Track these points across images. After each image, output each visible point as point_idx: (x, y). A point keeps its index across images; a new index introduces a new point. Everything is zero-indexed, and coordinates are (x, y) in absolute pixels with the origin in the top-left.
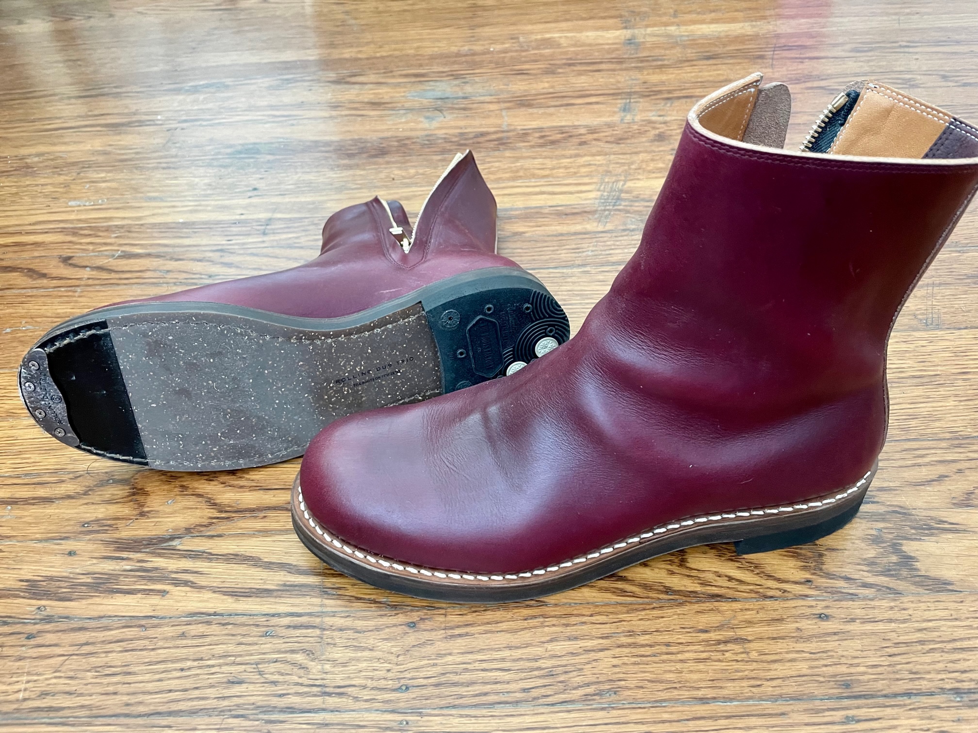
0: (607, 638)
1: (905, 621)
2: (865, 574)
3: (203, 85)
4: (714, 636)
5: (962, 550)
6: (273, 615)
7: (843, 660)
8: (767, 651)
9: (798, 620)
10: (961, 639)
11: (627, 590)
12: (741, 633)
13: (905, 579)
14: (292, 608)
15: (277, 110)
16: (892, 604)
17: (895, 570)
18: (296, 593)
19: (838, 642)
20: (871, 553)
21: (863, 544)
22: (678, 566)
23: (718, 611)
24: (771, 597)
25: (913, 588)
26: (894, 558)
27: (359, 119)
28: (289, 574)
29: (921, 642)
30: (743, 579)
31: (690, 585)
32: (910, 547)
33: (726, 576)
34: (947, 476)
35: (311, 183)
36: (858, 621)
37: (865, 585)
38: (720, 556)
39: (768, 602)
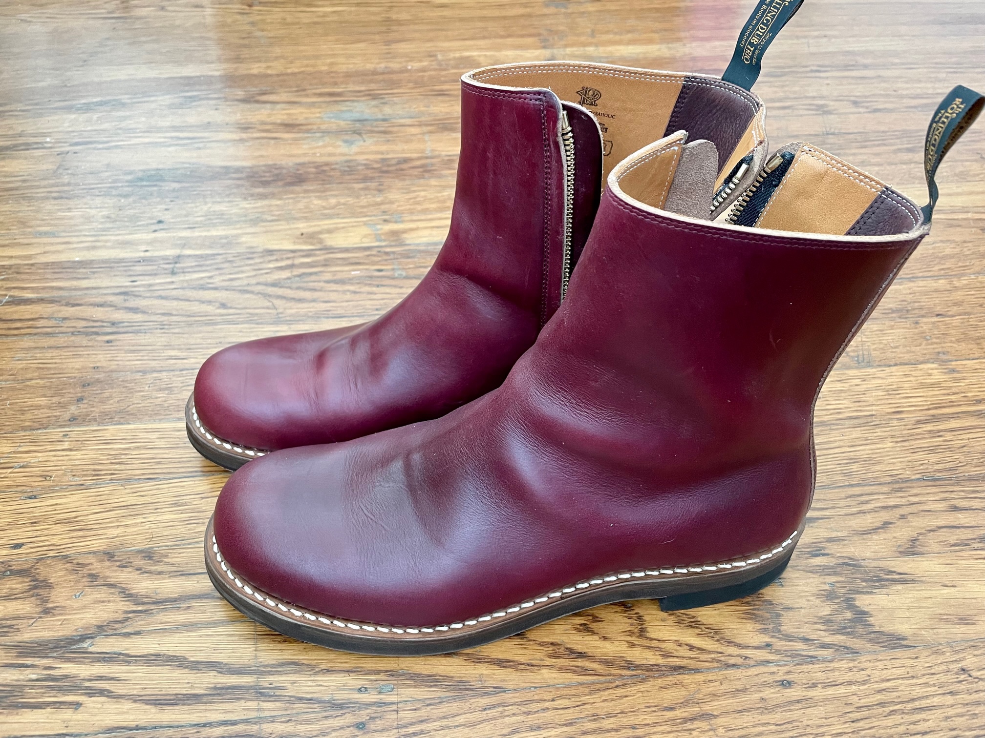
0: (571, 724)
1: (864, 682)
2: (823, 633)
3: (97, 102)
4: (679, 713)
5: (912, 602)
6: (205, 725)
7: (809, 730)
8: (733, 727)
9: (762, 689)
10: (920, 698)
11: (588, 668)
12: (707, 708)
13: (860, 637)
14: (224, 715)
15: (182, 131)
16: (851, 665)
17: (850, 627)
18: (229, 696)
19: (802, 711)
20: (826, 610)
21: (817, 601)
22: (637, 637)
23: (682, 684)
24: (734, 665)
25: (869, 645)
26: (849, 615)
27: (272, 142)
28: (220, 675)
29: (882, 704)
30: (704, 647)
31: (652, 658)
32: (863, 601)
33: (687, 645)
34: (891, 523)
35: (223, 214)
36: (819, 685)
37: (824, 646)
38: (679, 623)
39: (730, 672)
